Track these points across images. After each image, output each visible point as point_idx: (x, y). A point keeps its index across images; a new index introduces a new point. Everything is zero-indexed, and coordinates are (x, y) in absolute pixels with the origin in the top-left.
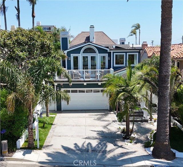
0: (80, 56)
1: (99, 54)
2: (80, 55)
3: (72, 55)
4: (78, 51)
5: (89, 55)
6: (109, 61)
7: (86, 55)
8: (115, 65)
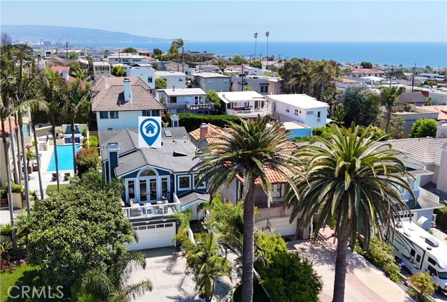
0: (137, 181)
1: (159, 177)
2: (137, 178)
3: (127, 180)
4: (134, 175)
5: (148, 179)
6: (172, 184)
7: (143, 178)
8: (179, 189)
